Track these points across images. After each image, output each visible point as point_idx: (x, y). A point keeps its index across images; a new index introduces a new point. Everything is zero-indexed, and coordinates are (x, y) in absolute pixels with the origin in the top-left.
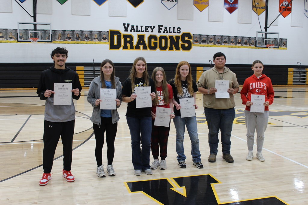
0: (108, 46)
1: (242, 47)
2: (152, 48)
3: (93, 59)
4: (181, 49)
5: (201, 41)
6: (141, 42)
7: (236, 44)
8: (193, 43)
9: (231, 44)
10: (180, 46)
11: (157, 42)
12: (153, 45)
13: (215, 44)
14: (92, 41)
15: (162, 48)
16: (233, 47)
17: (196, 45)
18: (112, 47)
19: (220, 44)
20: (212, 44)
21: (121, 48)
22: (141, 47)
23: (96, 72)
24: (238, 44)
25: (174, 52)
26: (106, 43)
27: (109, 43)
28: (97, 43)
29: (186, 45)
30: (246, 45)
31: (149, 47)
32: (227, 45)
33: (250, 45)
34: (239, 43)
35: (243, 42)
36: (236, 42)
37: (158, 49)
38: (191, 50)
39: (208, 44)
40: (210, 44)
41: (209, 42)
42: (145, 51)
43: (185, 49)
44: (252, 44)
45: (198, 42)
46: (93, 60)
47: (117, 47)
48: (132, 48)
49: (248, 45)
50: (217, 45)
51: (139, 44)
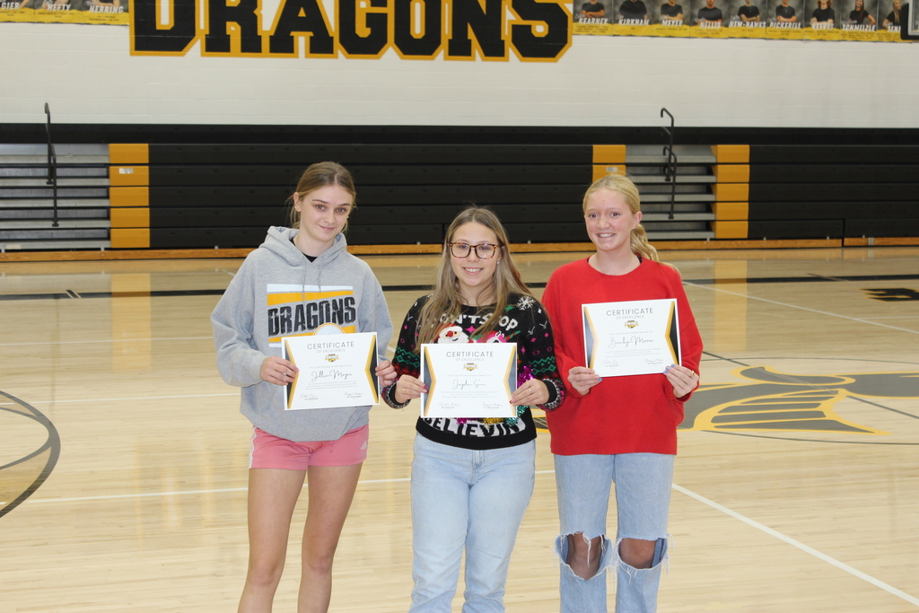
0: (123, 34)
1: (837, 34)
2: (357, 46)
3: (47, 107)
4: (511, 52)
5: (617, 9)
6: (302, 14)
7: (806, 24)
8: (576, 20)
9: (782, 18)
10: (506, 33)
11: (384, 16)
12: (362, 30)
13: (695, 24)
14: (39, 6)
15: (410, 47)
16: (791, 35)
17: (591, 27)
18: (148, 38)
19: (719, 23)
20: (678, 19)
21: (197, 46)
22: (302, 40)
23: (59, 172)
24: (814, 19)
25: (478, 66)
26: (112, 18)
27: (129, 18)
28: (64, 18)
29: (540, 29)
30: (860, 22)
31: (342, 41)
32: (756, 26)
33: (881, 26)
34: (822, 16)
35: (843, 10)
36: (807, 10)
37: (391, 53)
38: (568, 56)
39: (654, 21)
40: (667, 21)
41: (658, 10)
42: (322, 62)
43: (532, 48)
44: (891, 18)
45: (602, 13)
46: (47, 111)
47: (175, 40)
48: (251, 44)
49: (869, 22)
50: (704, 25)
51: (288, 23)
